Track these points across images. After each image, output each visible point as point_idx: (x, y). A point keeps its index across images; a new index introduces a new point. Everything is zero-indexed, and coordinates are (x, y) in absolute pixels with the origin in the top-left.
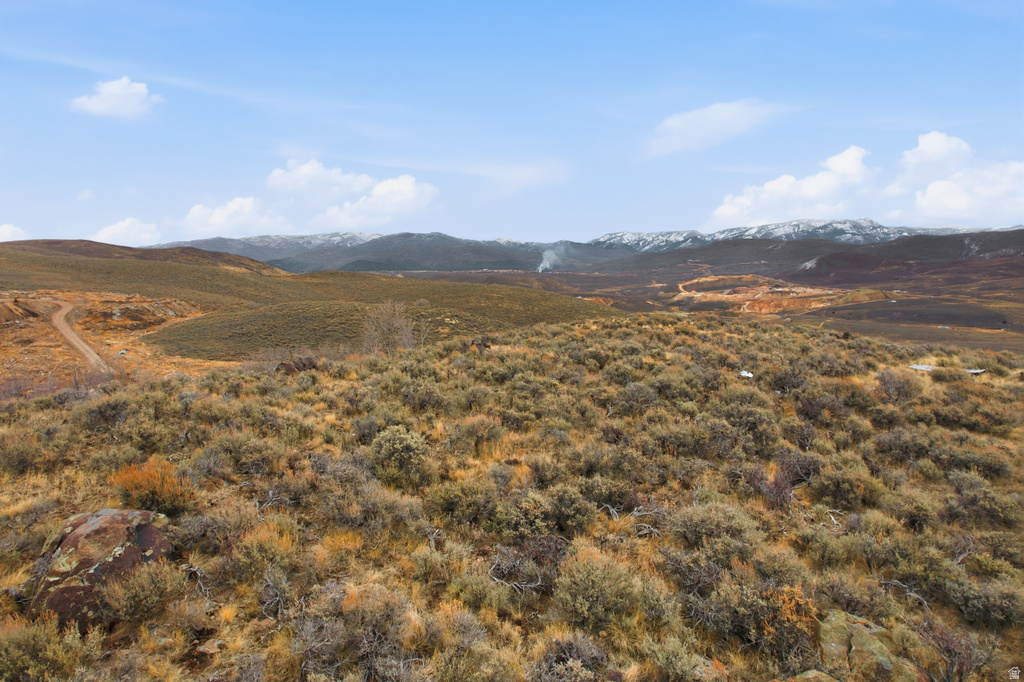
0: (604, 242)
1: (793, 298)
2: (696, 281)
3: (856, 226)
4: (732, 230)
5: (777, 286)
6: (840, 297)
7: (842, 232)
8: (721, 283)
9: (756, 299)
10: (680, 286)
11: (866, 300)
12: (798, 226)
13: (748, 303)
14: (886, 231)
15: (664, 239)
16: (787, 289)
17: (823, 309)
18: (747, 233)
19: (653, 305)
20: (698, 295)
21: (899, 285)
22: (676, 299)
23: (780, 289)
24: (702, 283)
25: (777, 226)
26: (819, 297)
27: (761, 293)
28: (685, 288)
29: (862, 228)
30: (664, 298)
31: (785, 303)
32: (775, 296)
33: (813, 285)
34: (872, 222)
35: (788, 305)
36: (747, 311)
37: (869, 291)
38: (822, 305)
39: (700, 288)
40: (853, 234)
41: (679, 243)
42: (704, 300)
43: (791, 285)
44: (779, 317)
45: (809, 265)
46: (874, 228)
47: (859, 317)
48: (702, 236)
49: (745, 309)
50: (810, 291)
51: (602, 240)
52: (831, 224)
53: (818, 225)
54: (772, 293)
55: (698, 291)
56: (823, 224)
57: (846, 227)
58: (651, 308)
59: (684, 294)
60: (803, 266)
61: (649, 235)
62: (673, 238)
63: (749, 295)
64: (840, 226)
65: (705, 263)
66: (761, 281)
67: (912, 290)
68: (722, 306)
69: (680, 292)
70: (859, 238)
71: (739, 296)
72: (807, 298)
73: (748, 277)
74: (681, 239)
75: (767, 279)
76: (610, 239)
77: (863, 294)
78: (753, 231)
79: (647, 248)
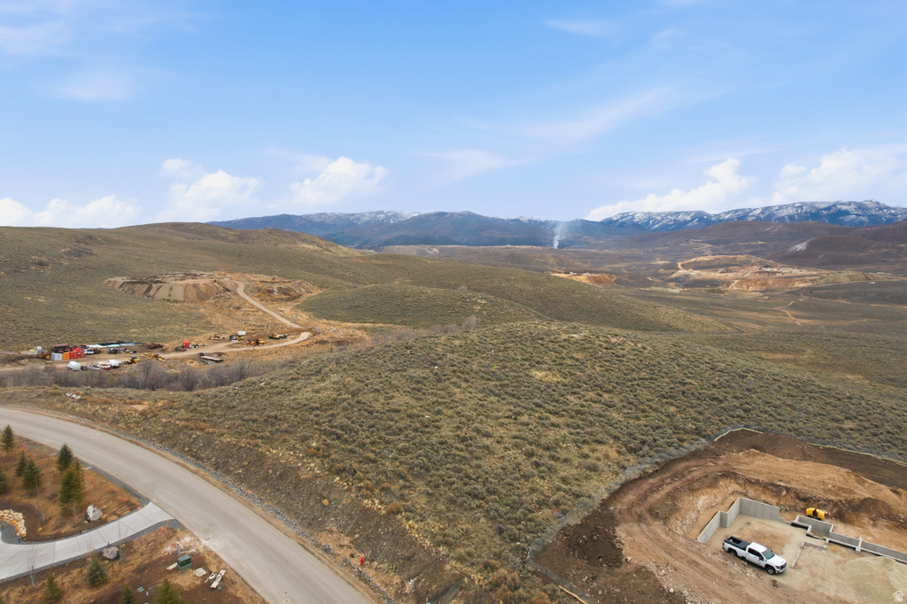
0: (616, 221)
1: (780, 277)
2: (693, 260)
3: (860, 207)
4: (737, 211)
5: (767, 266)
6: (822, 278)
7: (846, 213)
8: (716, 263)
9: (743, 280)
10: (679, 264)
11: (847, 281)
12: (801, 207)
13: (736, 281)
14: (893, 211)
15: (673, 218)
16: (775, 270)
17: (803, 288)
18: (751, 214)
19: (653, 282)
20: (694, 273)
21: (885, 267)
22: (674, 276)
23: (769, 270)
24: (699, 262)
25: (781, 207)
26: (802, 277)
27: (749, 273)
28: (683, 266)
29: (868, 209)
30: (663, 275)
31: (770, 282)
32: (762, 276)
33: (800, 266)
34: (878, 203)
35: (774, 284)
36: (735, 288)
37: (851, 273)
38: (804, 285)
39: (697, 266)
40: (857, 215)
41: (686, 222)
42: (699, 278)
43: (780, 265)
44: (761, 294)
45: (801, 247)
46: (881, 209)
47: (835, 297)
48: (708, 215)
49: (733, 287)
50: (796, 271)
51: (614, 219)
52: (835, 205)
53: (823, 206)
54: (760, 273)
55: (695, 269)
56: (827, 206)
57: (852, 207)
58: (650, 284)
59: (682, 272)
60: (794, 248)
61: (658, 214)
62: (681, 218)
63: (740, 274)
64: (844, 208)
65: (706, 242)
66: (753, 261)
67: (896, 272)
68: (713, 283)
69: (678, 269)
70: (864, 219)
71: (730, 275)
72: (790, 279)
73: (741, 257)
74: (688, 218)
75: (759, 259)
76: (622, 218)
77: (845, 276)
78: (758, 212)
79: (656, 226)
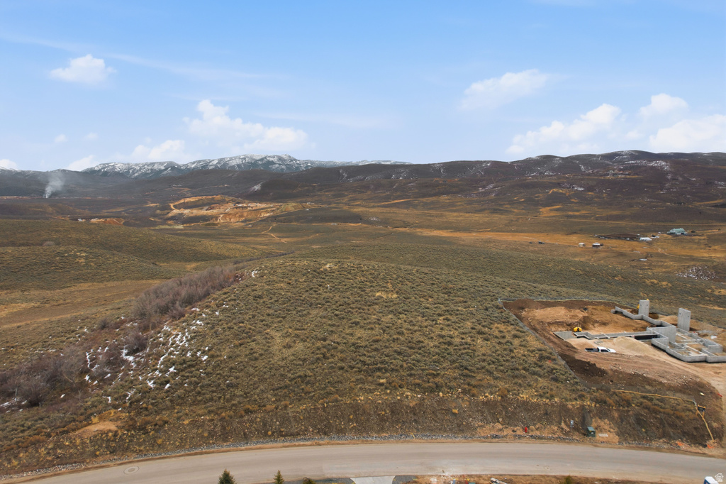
0: (100, 171)
1: (250, 210)
2: (182, 201)
3: (280, 159)
4: (199, 161)
5: (238, 203)
6: (278, 209)
7: (273, 163)
8: (201, 202)
9: (227, 214)
10: (172, 205)
11: (292, 210)
12: (244, 159)
13: (222, 216)
14: (298, 162)
15: (150, 168)
16: (245, 205)
17: (269, 217)
18: (211, 164)
19: (155, 221)
20: (186, 212)
21: (310, 199)
22: (170, 215)
23: (241, 205)
24: (187, 203)
25: (231, 159)
26: (265, 209)
27: (229, 208)
28: (175, 207)
29: (285, 160)
30: (161, 215)
31: (245, 214)
32: (238, 210)
33: (261, 202)
34: (290, 157)
35: (247, 216)
36: (222, 221)
37: (294, 204)
38: (268, 215)
39: (186, 206)
40: (280, 164)
41: (161, 171)
42: (192, 215)
43: (247, 201)
44: (243, 224)
45: (257, 187)
46: (292, 161)
47: (290, 221)
48: (178, 165)
49: (221, 220)
50: (263, 205)
51: (96, 169)
52: (265, 158)
53: (258, 158)
54: (236, 208)
55: (185, 208)
56: (260, 158)
57: (275, 160)
58: (154, 224)
59: (176, 211)
60: (253, 188)
61: (137, 165)
62: (156, 167)
63: (222, 210)
64: (271, 159)
65: (185, 187)
66: (227, 199)
67: (316, 202)
68: (204, 218)
69: (172, 210)
70: (284, 167)
71: (215, 211)
72: (258, 210)
73: (219, 197)
74: (162, 168)
75: (231, 198)
76: (104, 168)
77: (291, 206)
78: (215, 162)
79: (136, 175)
